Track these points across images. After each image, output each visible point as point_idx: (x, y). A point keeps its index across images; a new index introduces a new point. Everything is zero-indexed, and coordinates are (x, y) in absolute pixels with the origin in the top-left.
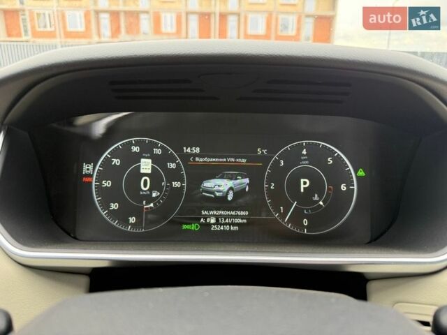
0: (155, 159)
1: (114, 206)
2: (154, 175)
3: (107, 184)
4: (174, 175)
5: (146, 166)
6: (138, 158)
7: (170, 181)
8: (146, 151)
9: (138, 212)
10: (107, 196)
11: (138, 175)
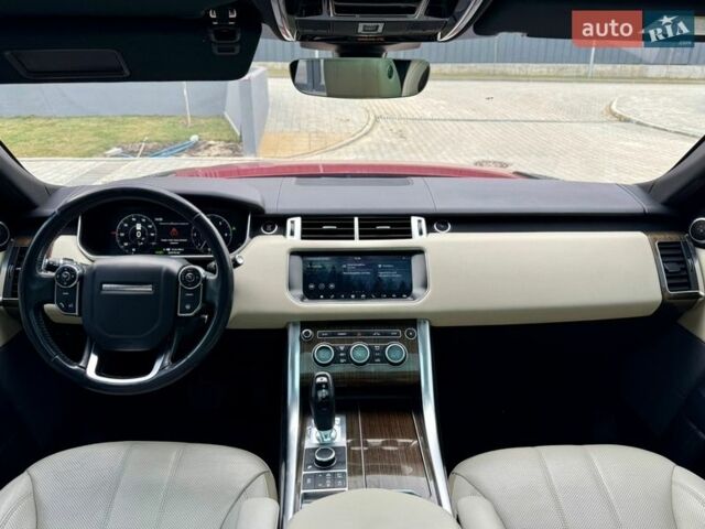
0: (142, 224)
1: (126, 244)
2: (142, 231)
3: (122, 235)
4: (151, 230)
5: (139, 227)
6: (135, 223)
7: (149, 233)
8: (139, 220)
9: (136, 246)
10: (123, 240)
11: (135, 230)
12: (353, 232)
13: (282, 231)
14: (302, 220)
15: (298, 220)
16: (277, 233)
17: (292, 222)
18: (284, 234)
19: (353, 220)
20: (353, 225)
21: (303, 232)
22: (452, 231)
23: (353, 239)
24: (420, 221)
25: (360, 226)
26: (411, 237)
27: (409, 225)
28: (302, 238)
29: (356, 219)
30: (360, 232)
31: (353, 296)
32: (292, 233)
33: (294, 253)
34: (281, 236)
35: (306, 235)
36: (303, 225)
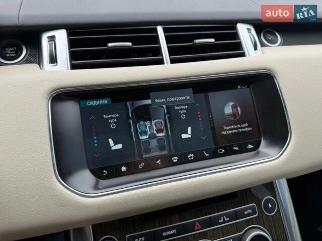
12: (158, 51)
13: (35, 57)
14: (69, 35)
15: (61, 36)
16: (26, 61)
17: (52, 39)
18: (39, 62)
19: (155, 31)
20: (156, 39)
21: (73, 56)
22: (284, 43)
23: (161, 62)
24: (249, 30)
25: (168, 40)
26: (243, 55)
27: (236, 36)
28: (74, 67)
29: (160, 29)
30: (171, 51)
31: (175, 159)
32: (53, 60)
33: (60, 96)
34: (34, 66)
35: (79, 60)
36: (72, 43)
